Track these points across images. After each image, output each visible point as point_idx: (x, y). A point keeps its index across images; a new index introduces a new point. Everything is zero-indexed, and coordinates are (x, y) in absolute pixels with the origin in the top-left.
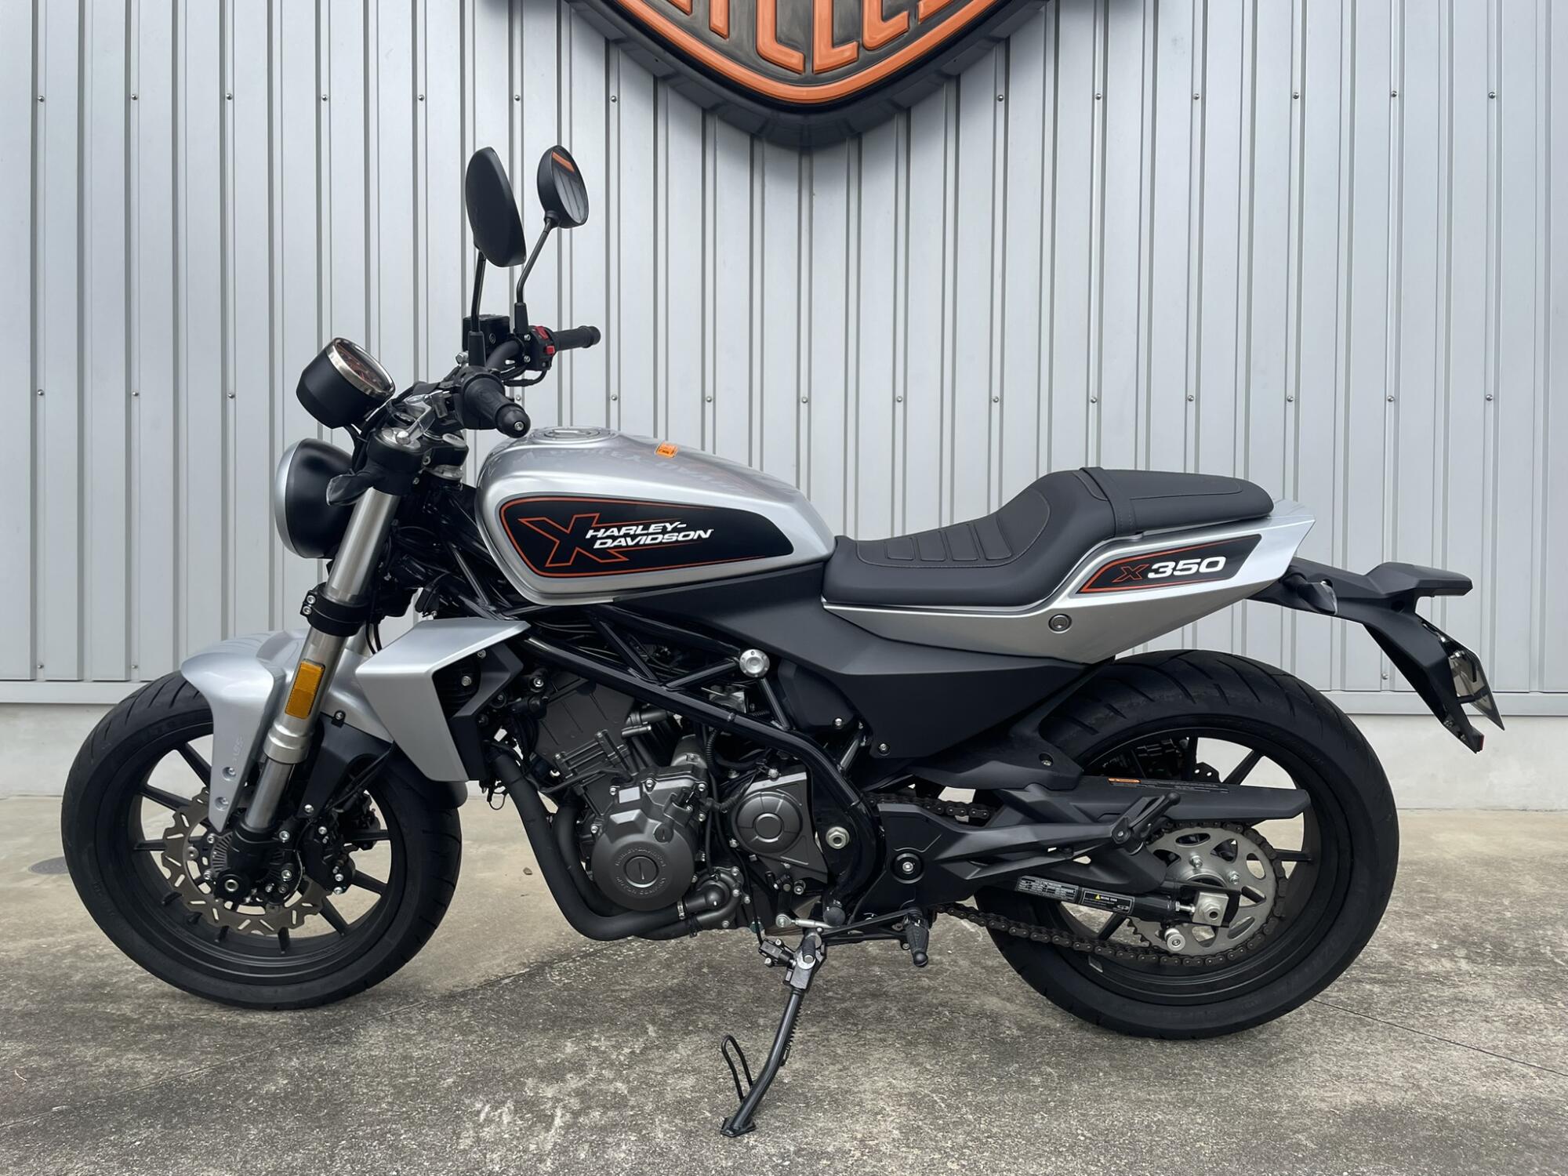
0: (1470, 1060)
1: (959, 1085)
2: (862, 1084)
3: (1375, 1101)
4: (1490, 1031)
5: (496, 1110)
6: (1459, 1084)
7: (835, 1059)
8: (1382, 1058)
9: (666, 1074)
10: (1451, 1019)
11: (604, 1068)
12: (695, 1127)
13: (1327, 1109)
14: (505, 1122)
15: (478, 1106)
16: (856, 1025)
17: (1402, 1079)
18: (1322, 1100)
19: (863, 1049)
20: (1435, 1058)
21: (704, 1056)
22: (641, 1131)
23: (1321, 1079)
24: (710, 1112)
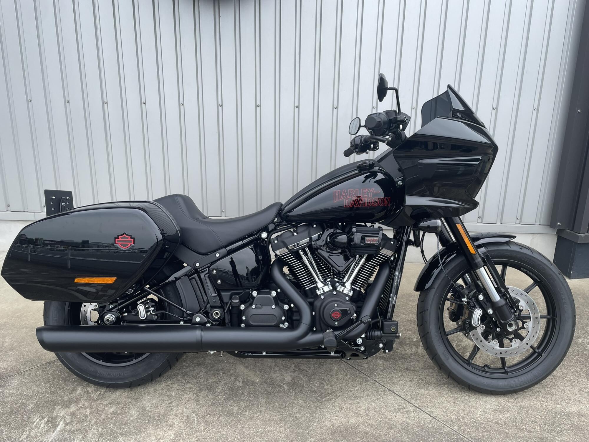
0: (394, 402)
1: (206, 412)
2: (173, 411)
3: (348, 422)
4: (410, 386)
5: (41, 421)
6: (383, 414)
7: (170, 397)
8: (363, 399)
9: (106, 405)
10: (399, 379)
11: (86, 402)
12: (104, 432)
13: (329, 426)
14: (41, 428)
15: (35, 419)
16: (186, 380)
17: (364, 411)
18: (330, 421)
19: (182, 392)
20: (382, 400)
21: (124, 396)
22: (85, 433)
23: (336, 410)
24: (113, 424)
